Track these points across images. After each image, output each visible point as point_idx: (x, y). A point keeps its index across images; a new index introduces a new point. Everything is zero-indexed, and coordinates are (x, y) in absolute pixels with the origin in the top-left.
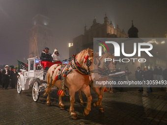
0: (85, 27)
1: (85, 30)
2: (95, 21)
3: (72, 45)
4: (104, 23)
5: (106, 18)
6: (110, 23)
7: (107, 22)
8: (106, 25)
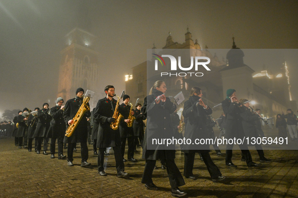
2: (169, 39)
3: (131, 78)
4: (185, 42)
5: (188, 34)
6: (195, 42)
7: (191, 41)
8: (189, 45)
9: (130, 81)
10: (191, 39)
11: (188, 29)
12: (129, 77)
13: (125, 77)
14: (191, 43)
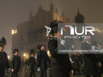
0: (31, 13)
1: (31, 16)
2: (40, 8)
3: (16, 32)
4: (50, 10)
5: (52, 5)
6: (56, 10)
7: (53, 9)
8: (53, 12)
9: (15, 34)
10: (54, 9)
11: (51, 2)
12: (15, 31)
13: (12, 32)
14: (54, 10)
